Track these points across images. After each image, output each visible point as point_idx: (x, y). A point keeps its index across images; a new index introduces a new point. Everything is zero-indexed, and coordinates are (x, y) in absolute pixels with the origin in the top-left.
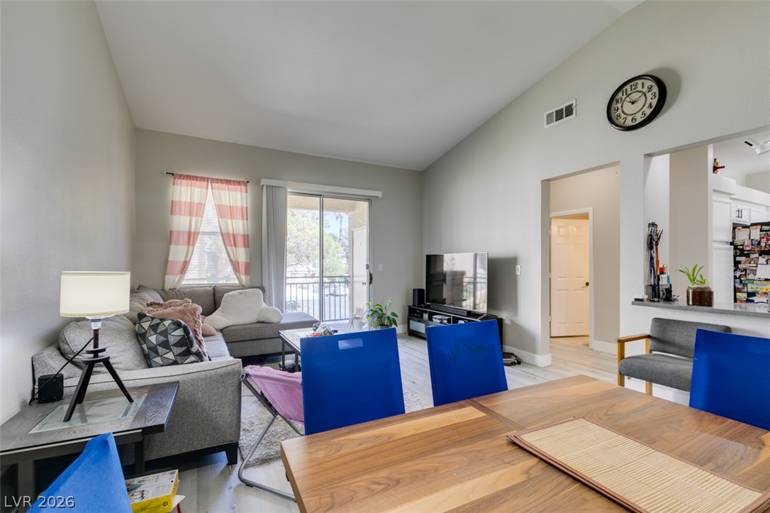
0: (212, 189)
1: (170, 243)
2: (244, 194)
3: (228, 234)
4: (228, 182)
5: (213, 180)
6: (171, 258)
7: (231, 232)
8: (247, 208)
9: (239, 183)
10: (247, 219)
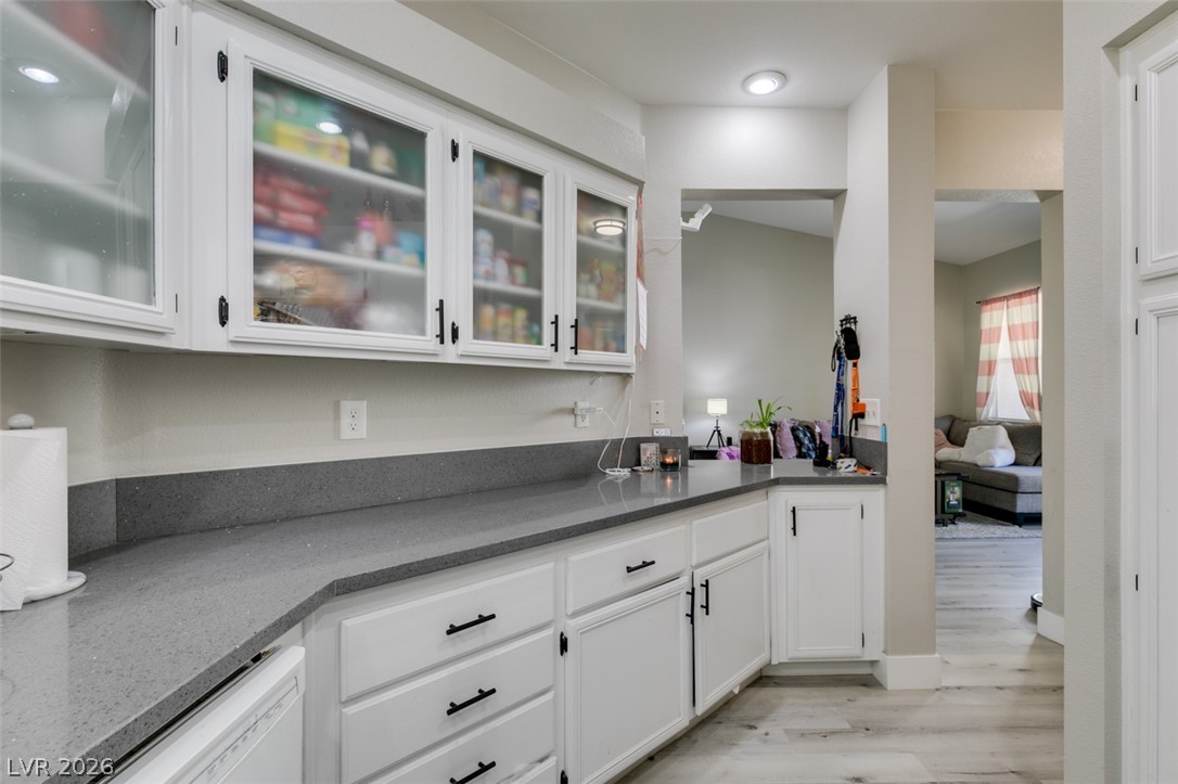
0: (1008, 307)
1: (977, 375)
2: (1034, 305)
3: (1020, 359)
4: (1020, 295)
5: (1007, 298)
6: (978, 390)
7: (1022, 356)
8: (1037, 323)
9: (1029, 293)
10: (1037, 337)
